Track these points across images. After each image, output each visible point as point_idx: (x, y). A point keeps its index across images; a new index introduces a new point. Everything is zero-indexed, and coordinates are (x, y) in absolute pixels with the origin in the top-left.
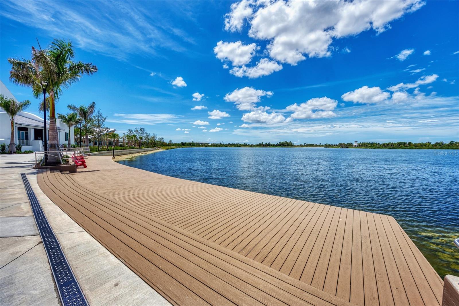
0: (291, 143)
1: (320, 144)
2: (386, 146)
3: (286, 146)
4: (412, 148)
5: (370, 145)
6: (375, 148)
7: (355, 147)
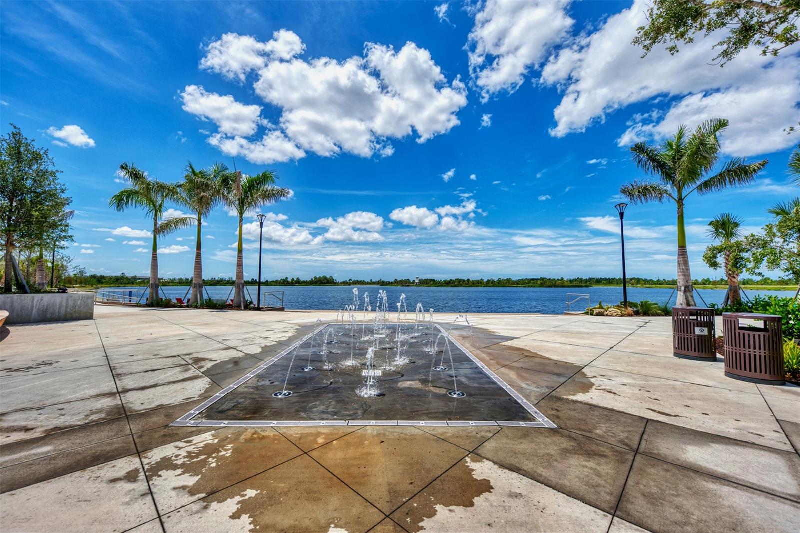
0: (333, 279)
1: (371, 280)
2: (448, 283)
3: (325, 283)
4: (471, 286)
5: (432, 283)
6: (438, 286)
7: (417, 285)
